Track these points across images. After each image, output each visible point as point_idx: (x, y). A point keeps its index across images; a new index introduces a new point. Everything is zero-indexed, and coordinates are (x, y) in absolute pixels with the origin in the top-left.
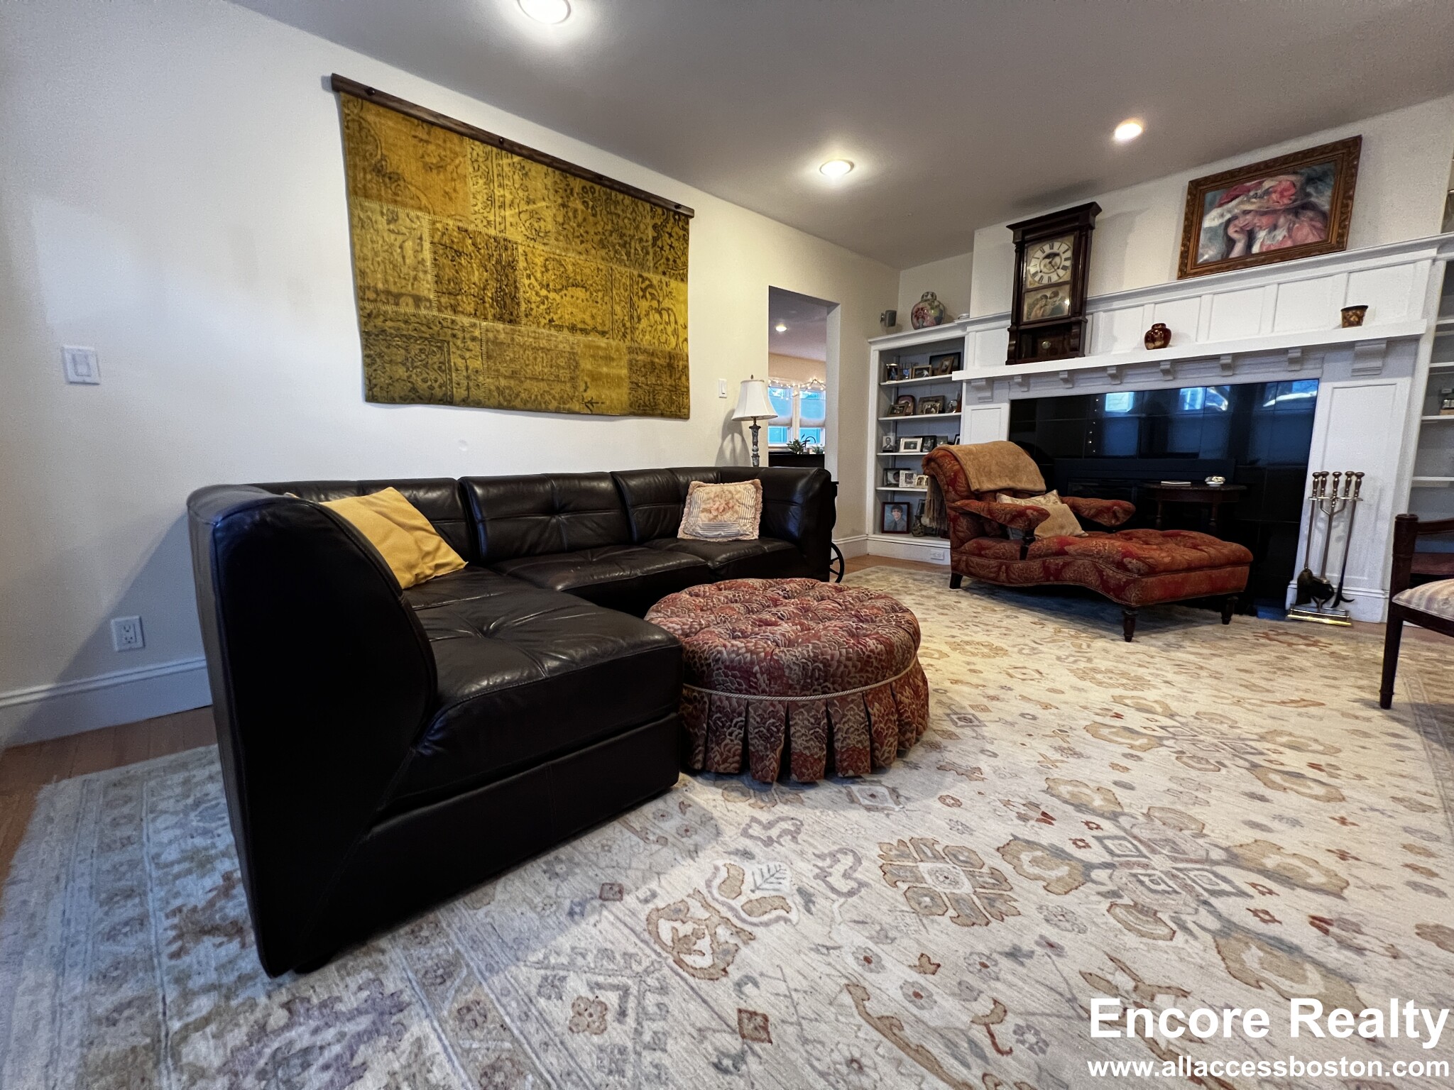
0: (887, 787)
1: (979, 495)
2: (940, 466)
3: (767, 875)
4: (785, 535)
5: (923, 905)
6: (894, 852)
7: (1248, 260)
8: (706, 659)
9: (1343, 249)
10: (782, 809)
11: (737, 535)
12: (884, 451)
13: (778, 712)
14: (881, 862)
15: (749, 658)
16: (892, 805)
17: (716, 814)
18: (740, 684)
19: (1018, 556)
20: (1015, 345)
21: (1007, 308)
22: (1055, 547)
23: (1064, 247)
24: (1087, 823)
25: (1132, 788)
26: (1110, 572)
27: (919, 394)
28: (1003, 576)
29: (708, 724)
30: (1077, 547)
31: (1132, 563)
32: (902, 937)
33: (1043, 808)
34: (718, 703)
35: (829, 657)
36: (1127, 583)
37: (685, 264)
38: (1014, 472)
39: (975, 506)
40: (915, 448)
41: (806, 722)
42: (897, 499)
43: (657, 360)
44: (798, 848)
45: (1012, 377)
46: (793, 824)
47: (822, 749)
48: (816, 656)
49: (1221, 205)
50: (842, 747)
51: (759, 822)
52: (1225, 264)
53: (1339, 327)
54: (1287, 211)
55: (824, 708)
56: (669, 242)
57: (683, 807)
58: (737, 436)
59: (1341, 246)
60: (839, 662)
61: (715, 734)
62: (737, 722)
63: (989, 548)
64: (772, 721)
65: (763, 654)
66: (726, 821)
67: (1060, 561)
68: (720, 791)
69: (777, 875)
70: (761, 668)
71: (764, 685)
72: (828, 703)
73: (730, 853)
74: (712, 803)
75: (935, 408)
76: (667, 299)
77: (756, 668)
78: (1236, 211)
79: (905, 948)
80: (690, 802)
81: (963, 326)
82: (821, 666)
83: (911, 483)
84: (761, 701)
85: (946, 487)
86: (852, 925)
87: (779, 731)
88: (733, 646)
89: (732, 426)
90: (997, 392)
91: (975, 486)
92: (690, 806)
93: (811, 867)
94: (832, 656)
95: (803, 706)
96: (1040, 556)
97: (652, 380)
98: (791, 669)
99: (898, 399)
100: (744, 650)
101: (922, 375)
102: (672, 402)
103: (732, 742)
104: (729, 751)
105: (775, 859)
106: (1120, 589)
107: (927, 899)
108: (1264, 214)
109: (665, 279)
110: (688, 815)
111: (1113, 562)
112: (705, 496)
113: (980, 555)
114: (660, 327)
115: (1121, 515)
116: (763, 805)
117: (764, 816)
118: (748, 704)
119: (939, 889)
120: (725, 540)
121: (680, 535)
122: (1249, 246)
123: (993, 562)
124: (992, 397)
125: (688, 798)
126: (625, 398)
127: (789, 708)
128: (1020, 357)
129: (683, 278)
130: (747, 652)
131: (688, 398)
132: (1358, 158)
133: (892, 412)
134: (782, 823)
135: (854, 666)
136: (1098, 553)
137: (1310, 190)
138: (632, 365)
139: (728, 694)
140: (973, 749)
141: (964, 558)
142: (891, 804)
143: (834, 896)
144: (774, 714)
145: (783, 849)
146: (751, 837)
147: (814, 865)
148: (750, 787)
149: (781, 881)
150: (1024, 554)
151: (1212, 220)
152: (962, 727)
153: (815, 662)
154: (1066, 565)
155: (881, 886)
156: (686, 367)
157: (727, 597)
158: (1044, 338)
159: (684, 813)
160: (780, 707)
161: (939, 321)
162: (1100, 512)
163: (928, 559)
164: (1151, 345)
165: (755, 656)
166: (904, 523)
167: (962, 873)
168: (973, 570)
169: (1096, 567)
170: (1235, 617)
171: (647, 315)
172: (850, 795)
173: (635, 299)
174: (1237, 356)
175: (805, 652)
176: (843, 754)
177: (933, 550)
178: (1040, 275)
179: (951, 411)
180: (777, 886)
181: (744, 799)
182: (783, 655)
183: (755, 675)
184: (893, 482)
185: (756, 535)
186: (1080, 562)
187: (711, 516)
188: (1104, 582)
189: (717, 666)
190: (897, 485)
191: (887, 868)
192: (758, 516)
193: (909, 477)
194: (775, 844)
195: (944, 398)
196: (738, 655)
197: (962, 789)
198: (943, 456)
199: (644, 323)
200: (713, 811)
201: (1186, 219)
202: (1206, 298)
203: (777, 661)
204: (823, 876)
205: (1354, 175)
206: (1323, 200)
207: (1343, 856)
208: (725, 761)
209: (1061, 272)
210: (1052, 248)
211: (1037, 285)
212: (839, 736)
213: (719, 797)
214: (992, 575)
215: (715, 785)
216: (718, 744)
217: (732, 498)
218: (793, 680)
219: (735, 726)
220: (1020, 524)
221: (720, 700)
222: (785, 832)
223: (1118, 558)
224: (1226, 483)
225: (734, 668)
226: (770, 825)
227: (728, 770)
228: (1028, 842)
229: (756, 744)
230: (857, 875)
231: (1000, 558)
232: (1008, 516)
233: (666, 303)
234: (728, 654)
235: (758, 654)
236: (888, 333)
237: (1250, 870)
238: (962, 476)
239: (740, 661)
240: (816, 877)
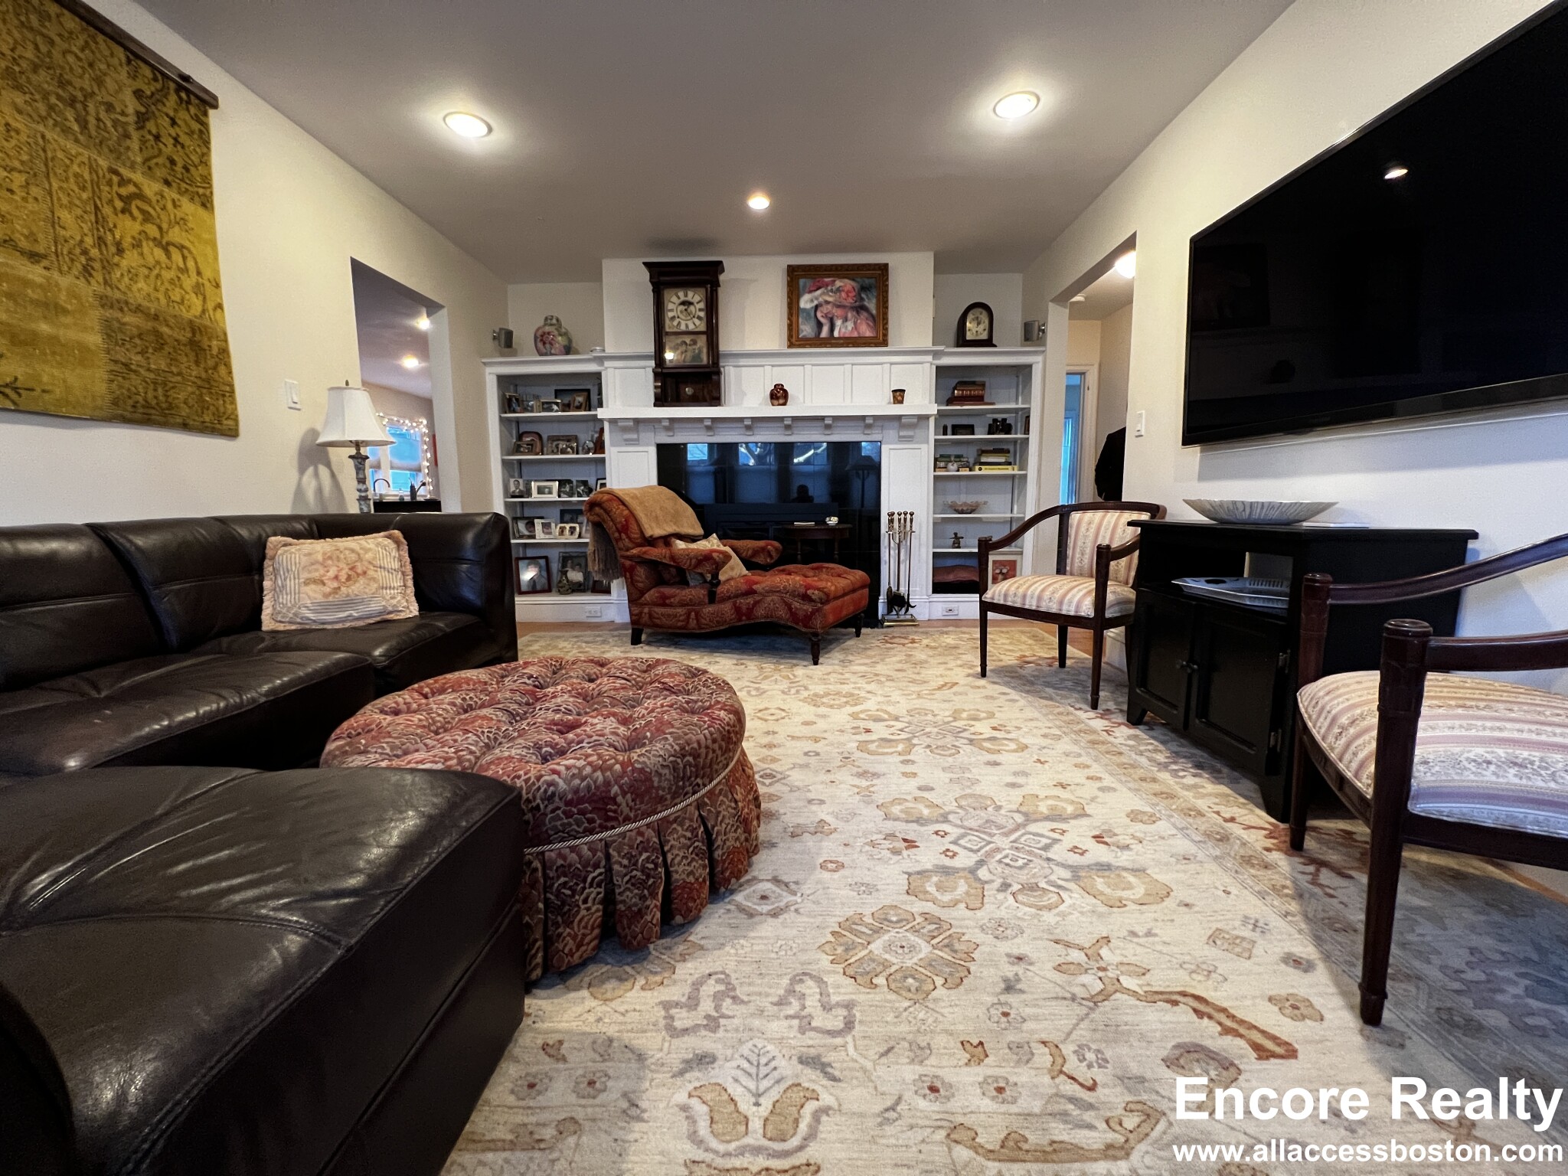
0: (768, 880)
1: (651, 542)
2: (607, 512)
3: (753, 1071)
4: (460, 606)
5: (913, 989)
6: (840, 950)
7: (831, 342)
8: (528, 801)
9: (886, 345)
10: (689, 970)
11: (381, 613)
12: (513, 497)
13: (648, 841)
14: (840, 968)
15: (601, 778)
16: (792, 898)
17: (612, 1031)
18: (591, 821)
19: (707, 601)
20: (661, 387)
21: (650, 348)
22: (744, 587)
23: (697, 298)
24: (936, 833)
25: (932, 789)
26: (796, 604)
27: (546, 431)
28: (693, 623)
29: (546, 902)
30: (764, 585)
31: (815, 594)
32: (932, 1038)
33: (901, 836)
34: (560, 862)
35: (695, 745)
36: (813, 613)
37: (207, 180)
38: (676, 517)
39: (656, 553)
40: (550, 493)
41: (682, 840)
42: (530, 553)
43: (165, 330)
44: (752, 1008)
45: (659, 420)
46: (718, 981)
47: (704, 867)
48: (682, 748)
49: (810, 292)
50: (723, 854)
51: (677, 1004)
52: (816, 342)
53: (889, 403)
54: (853, 308)
55: (697, 813)
56: (173, 132)
57: (552, 1050)
58: (323, 471)
59: (885, 343)
60: (707, 747)
61: (562, 910)
62: (594, 878)
63: (674, 596)
64: (645, 856)
65: (618, 767)
66: (632, 1031)
67: (750, 600)
68: (585, 993)
69: (763, 1060)
70: (621, 787)
71: (626, 810)
72: (699, 805)
73: (681, 1073)
74: (591, 1018)
75: (572, 448)
76: (177, 229)
77: (615, 789)
78: (821, 299)
79: (945, 1048)
80: (558, 1037)
81: (600, 360)
82: (691, 759)
83: (550, 533)
84: (623, 835)
85: (617, 535)
86: (884, 1060)
87: (656, 866)
88: (568, 768)
89: (314, 453)
90: (642, 435)
91: (649, 533)
92: (561, 1042)
93: (785, 1023)
94: (699, 742)
95: (675, 821)
96: (729, 598)
97: (159, 362)
98: (660, 775)
99: (520, 437)
100: (588, 769)
101: (552, 410)
102: (205, 407)
103: (589, 911)
104: (585, 927)
105: (741, 1042)
106: (808, 619)
107: (910, 980)
108: (839, 306)
109: (170, 194)
110: (573, 1058)
111: (799, 595)
112: (304, 559)
113: (664, 605)
114: (167, 275)
115: (774, 554)
116: (658, 978)
117: (675, 992)
118: (607, 845)
119: (909, 963)
120: (361, 623)
121: (267, 624)
122: (832, 329)
123: (680, 611)
124: (638, 440)
125: (546, 1032)
126: (101, 388)
127: (661, 829)
128: (666, 401)
129: (206, 202)
130: (594, 771)
131: (233, 402)
132: (887, 279)
133: (517, 450)
134: (704, 988)
135: (720, 748)
136: (785, 588)
137: (863, 296)
138: (111, 331)
139: (573, 843)
140: (801, 804)
141: (646, 610)
142: (788, 898)
143: (838, 1041)
144: (644, 847)
145: (736, 1021)
146: (686, 1031)
147: (787, 1017)
148: (620, 963)
149: (773, 1064)
150: (712, 598)
151: (806, 302)
152: (771, 784)
153: (684, 756)
154: (756, 603)
155: (863, 997)
156: (224, 351)
157: (453, 704)
158: (687, 384)
159: (564, 1059)
160: (650, 833)
161: (568, 350)
162: (756, 552)
163: (583, 618)
164: (776, 402)
165: (608, 773)
166: (544, 581)
167: (908, 934)
168: (658, 621)
169: (785, 602)
170: (864, 630)
171: (137, 245)
172: (741, 909)
173: (107, 210)
174: (836, 418)
175: (667, 746)
176: (724, 862)
177: (588, 607)
178: (677, 320)
179: (588, 453)
180: (776, 1075)
181: (629, 984)
182: (646, 759)
183: (614, 800)
184: (526, 533)
185: (414, 610)
186: (769, 599)
187: (327, 590)
188: (793, 614)
189: (550, 807)
190: (534, 537)
191: (850, 971)
192: (410, 583)
193: (546, 526)
194: (722, 1021)
195: (576, 439)
196: (583, 779)
197: (829, 848)
198: (610, 500)
199: (130, 259)
200: (601, 1028)
201: (789, 297)
202: (808, 367)
203: (642, 770)
204: (806, 1024)
205: (887, 292)
206: (872, 305)
207: (1063, 786)
208: (579, 946)
209: (697, 322)
210: (686, 296)
211: (675, 330)
212: (719, 842)
213: (591, 1003)
214: (680, 624)
215: (569, 990)
216: (569, 924)
217: (360, 559)
218: (663, 789)
219: (591, 886)
220: (706, 569)
221: (561, 855)
222: (718, 997)
223: (802, 590)
224: (840, 522)
225: (581, 801)
226: (693, 1002)
227: (585, 956)
228: (918, 873)
229: (628, 897)
230: (834, 999)
231: (687, 605)
232: (694, 561)
233: (175, 235)
234: (567, 781)
235: (610, 768)
236: (502, 355)
237: (1040, 820)
238: (632, 521)
239: (589, 787)
240: (802, 1031)
